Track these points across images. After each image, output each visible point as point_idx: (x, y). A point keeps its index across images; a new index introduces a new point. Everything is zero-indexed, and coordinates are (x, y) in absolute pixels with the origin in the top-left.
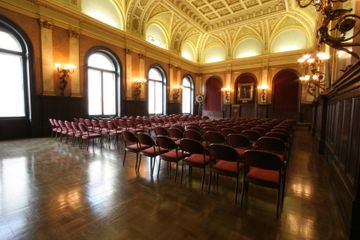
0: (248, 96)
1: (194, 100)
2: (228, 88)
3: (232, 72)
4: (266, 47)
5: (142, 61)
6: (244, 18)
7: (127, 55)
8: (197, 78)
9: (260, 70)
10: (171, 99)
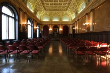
0: (57, 32)
1: (40, 33)
2: (51, 29)
3: (52, 25)
4: (61, 19)
5: (26, 15)
6: (57, 10)
7: (21, 11)
8: (40, 25)
9: (60, 25)
10: (34, 32)
